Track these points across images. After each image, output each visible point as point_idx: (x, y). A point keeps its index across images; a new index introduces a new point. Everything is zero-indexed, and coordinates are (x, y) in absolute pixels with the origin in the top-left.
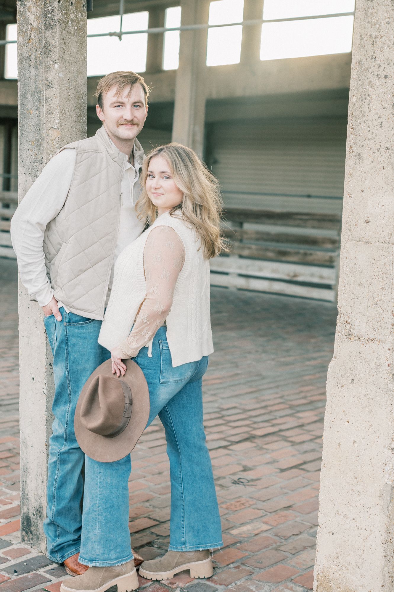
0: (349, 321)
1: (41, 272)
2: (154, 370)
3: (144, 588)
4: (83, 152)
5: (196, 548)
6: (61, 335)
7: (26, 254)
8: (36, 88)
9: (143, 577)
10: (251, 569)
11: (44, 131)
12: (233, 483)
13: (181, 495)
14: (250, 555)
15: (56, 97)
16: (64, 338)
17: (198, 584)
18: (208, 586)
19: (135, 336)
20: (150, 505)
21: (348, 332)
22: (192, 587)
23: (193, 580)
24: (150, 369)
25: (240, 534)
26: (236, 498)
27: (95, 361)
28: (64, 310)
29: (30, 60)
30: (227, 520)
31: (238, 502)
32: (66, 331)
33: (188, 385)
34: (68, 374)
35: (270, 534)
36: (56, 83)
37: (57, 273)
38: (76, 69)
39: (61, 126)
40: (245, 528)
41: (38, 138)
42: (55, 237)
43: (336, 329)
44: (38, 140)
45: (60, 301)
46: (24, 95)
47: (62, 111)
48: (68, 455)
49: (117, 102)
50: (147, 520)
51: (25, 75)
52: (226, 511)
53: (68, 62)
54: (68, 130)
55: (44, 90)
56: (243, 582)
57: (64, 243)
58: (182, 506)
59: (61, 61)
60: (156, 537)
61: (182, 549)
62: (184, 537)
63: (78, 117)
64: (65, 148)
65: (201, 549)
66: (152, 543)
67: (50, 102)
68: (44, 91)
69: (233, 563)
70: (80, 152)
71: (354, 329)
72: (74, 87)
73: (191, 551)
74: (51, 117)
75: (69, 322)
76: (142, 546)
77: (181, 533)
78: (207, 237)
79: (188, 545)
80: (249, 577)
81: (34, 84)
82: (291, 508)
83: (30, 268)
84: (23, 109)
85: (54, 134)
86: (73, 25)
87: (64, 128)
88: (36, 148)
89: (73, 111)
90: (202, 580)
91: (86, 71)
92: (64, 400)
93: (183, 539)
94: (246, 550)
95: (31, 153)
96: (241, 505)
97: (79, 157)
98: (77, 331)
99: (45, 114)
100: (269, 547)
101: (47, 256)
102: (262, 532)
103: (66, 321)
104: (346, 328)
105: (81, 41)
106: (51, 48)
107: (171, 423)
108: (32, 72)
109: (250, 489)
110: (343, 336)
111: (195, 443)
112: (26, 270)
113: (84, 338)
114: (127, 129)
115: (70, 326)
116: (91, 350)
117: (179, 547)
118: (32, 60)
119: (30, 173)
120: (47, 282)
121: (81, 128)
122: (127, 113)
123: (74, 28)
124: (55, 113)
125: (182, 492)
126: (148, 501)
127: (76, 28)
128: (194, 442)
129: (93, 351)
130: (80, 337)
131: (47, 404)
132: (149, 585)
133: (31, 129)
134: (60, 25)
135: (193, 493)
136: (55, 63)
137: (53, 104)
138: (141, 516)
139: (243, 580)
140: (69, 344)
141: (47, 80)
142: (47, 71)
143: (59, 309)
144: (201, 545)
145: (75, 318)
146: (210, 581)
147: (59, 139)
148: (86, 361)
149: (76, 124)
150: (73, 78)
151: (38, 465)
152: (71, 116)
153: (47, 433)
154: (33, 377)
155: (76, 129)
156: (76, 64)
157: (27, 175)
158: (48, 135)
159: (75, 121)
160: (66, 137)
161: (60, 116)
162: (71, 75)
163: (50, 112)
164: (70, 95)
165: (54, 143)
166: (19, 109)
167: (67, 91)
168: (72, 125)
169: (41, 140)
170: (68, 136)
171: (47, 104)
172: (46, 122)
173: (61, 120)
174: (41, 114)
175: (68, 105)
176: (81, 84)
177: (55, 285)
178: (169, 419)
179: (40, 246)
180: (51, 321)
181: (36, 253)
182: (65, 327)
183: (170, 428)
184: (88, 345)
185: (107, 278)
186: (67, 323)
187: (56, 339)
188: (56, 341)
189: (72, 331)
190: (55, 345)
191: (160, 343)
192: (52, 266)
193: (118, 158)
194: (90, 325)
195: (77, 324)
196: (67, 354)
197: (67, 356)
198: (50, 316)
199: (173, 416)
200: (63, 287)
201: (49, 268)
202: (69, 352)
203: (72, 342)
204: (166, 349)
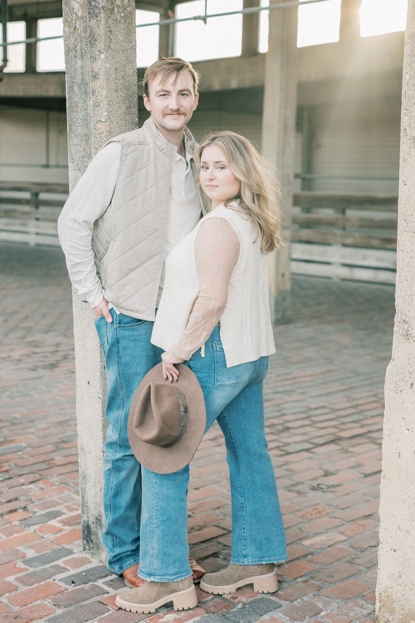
0: (407, 320)
1: (90, 272)
2: (208, 373)
3: (204, 603)
4: (128, 145)
5: (259, 561)
6: (112, 338)
7: (74, 254)
8: (83, 80)
9: (204, 591)
10: (320, 583)
11: (92, 125)
12: (312, 489)
13: (242, 505)
14: (320, 568)
15: (102, 89)
16: (115, 340)
17: (262, 599)
18: (272, 602)
19: (188, 337)
20: (221, 513)
21: (406, 332)
22: (254, 602)
23: (256, 595)
24: (204, 372)
25: (313, 545)
26: (313, 506)
28: (114, 312)
29: (76, 51)
30: (301, 529)
31: (314, 510)
32: (117, 334)
33: (247, 389)
34: (120, 378)
35: (346, 545)
36: (102, 74)
37: (106, 272)
38: (123, 58)
39: (109, 118)
40: (318, 539)
41: (86, 132)
42: (103, 235)
43: (394, 329)
44: (86, 134)
45: (110, 302)
46: (71, 87)
47: (109, 103)
48: (123, 462)
49: (162, 91)
50: (215, 528)
51: (71, 67)
52: (301, 520)
53: (115, 51)
54: (117, 122)
55: (90, 81)
56: (310, 598)
57: (112, 242)
58: (243, 517)
59: (107, 51)
60: (223, 547)
61: (244, 562)
62: (245, 550)
63: (128, 108)
64: (110, 142)
65: (264, 563)
66: (218, 554)
67: (97, 94)
68: (91, 83)
69: (301, 576)
70: (125, 146)
71: (412, 329)
72: (122, 77)
73: (253, 565)
74: (98, 110)
75: (119, 324)
76: (207, 557)
77: (243, 546)
79: (250, 558)
80: (317, 592)
81: (80, 76)
82: (371, 517)
83: (78, 268)
84: (71, 103)
85: (102, 127)
86: (119, 12)
87: (112, 120)
88: (84, 143)
89: (121, 102)
90: (267, 595)
91: (134, 60)
92: (117, 405)
93: (245, 552)
94: (317, 563)
95: (80, 148)
96: (317, 513)
97: (125, 150)
98: (127, 333)
100: (342, 560)
101: (97, 256)
102: (337, 543)
103: (116, 323)
104: (404, 328)
105: (128, 28)
106: (96, 38)
107: (229, 429)
108: (78, 64)
109: (329, 496)
110: (401, 337)
112: (75, 271)
113: (136, 340)
114: (173, 119)
115: (120, 328)
116: (143, 353)
117: (241, 560)
118: (78, 51)
119: (79, 169)
120: (98, 282)
121: (131, 120)
122: (172, 102)
123: (121, 15)
124: (102, 105)
125: (242, 502)
126: (218, 508)
127: (122, 14)
128: (254, 449)
129: (145, 354)
130: (131, 340)
132: (210, 599)
133: (79, 123)
134: (104, 12)
135: (254, 503)
136: (101, 53)
137: (99, 96)
138: (210, 524)
139: (310, 595)
140: (120, 347)
141: (92, 71)
142: (93, 61)
143: (110, 311)
144: (264, 559)
145: (126, 320)
146: (275, 596)
147: (107, 132)
148: (138, 365)
149: (126, 115)
150: (121, 68)
151: (96, 472)
152: (120, 108)
153: (103, 439)
154: (88, 381)
155: (126, 121)
156: (123, 52)
157: (77, 171)
158: (96, 128)
159: (125, 113)
160: (115, 130)
161: (108, 108)
162: (119, 65)
163: (96, 104)
164: (118, 86)
165: (102, 136)
166: (67, 102)
167: (114, 81)
168: (121, 117)
169: (89, 134)
170: (117, 129)
171: (94, 96)
172: (93, 115)
173: (109, 112)
174: (88, 107)
175: (116, 96)
176: (130, 73)
177: (105, 285)
178: (227, 425)
179: (88, 245)
180: (102, 323)
181: (85, 253)
182: (115, 329)
183: (229, 435)
184: (139, 348)
185: (158, 277)
186: (117, 325)
187: (107, 341)
188: (107, 343)
189: (123, 333)
190: (106, 348)
191: (213, 344)
192: (102, 265)
193: (166, 150)
194: (141, 326)
195: (128, 326)
196: (118, 358)
197: (118, 360)
198: (100, 318)
199: (232, 421)
200: (112, 287)
201: (99, 266)
202: (120, 355)
203: (123, 345)
204: (220, 350)
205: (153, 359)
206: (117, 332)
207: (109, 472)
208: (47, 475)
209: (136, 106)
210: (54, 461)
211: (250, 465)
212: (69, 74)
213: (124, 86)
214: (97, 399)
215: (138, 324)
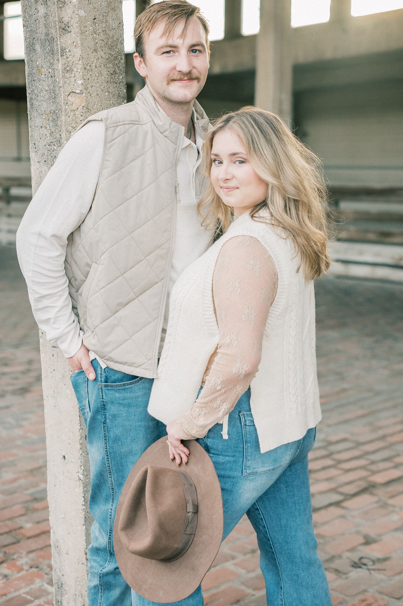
1: (62, 308)
2: (233, 456)
4: (115, 125)
6: (95, 401)
7: (40, 283)
8: (47, 34)
11: (61, 99)
12: (353, 566)
15: (76, 46)
16: (99, 405)
19: (202, 407)
24: (228, 456)
26: (360, 593)
28: (98, 364)
32: (102, 396)
34: (108, 458)
36: (75, 25)
37: (86, 308)
38: (105, 4)
39: (86, 89)
41: (53, 108)
42: (81, 254)
44: (54, 111)
45: (93, 351)
46: (32, 46)
47: (86, 66)
49: (166, 46)
51: (30, 16)
54: (97, 95)
55: (58, 36)
57: (94, 264)
63: (112, 74)
64: (89, 121)
67: (68, 54)
68: (58, 38)
70: (111, 126)
72: (103, 31)
74: (70, 77)
75: (106, 382)
78: (310, 248)
81: (44, 29)
83: (46, 302)
84: (32, 68)
85: (76, 101)
87: (91, 92)
88: (51, 124)
89: (103, 66)
91: (120, 7)
92: (104, 495)
95: (45, 131)
97: (110, 132)
98: (117, 395)
99: (60, 73)
101: (73, 283)
103: (101, 381)
107: (264, 527)
108: (40, 11)
109: (377, 576)
112: (40, 305)
113: (129, 405)
114: (182, 86)
115: (107, 388)
116: (140, 423)
119: (45, 161)
120: (74, 321)
121: (116, 91)
122: (181, 62)
124: (75, 70)
129: (143, 424)
130: (123, 405)
131: (85, 495)
133: (43, 97)
137: (71, 57)
140: (107, 414)
141: (61, 21)
142: (61, 7)
143: (91, 362)
145: (115, 375)
147: (84, 108)
148: (133, 440)
149: (109, 85)
150: (101, 18)
151: (76, 581)
152: (101, 74)
153: (86, 536)
154: (64, 455)
155: (109, 92)
157: (42, 164)
158: (67, 103)
159: (108, 82)
160: (94, 105)
161: (84, 73)
162: (98, 13)
163: (68, 69)
164: (97, 43)
165: (76, 114)
166: (26, 67)
167: (92, 36)
168: (102, 87)
169: (57, 111)
170: (97, 103)
171: (64, 57)
172: (63, 85)
173: (85, 80)
174: (56, 72)
175: (94, 58)
176: (114, 26)
177: (85, 326)
178: (261, 521)
179: (59, 269)
180: (81, 379)
181: (55, 280)
182: (100, 390)
184: (135, 415)
185: (160, 314)
186: (103, 384)
187: (88, 406)
188: (89, 408)
189: (111, 395)
190: (88, 415)
191: (241, 416)
192: (79, 297)
193: (170, 132)
194: (137, 385)
195: (118, 385)
196: (105, 430)
197: (105, 433)
198: (78, 372)
199: (268, 516)
200: (94, 329)
201: (75, 298)
202: (107, 426)
203: (111, 412)
204: (250, 424)
205: (155, 430)
206: (102, 393)
207: (95, 589)
208: (14, 554)
209: (123, 72)
210: (23, 531)
211: (296, 578)
212: (28, 26)
213: (105, 43)
214: (77, 481)
215: (132, 382)
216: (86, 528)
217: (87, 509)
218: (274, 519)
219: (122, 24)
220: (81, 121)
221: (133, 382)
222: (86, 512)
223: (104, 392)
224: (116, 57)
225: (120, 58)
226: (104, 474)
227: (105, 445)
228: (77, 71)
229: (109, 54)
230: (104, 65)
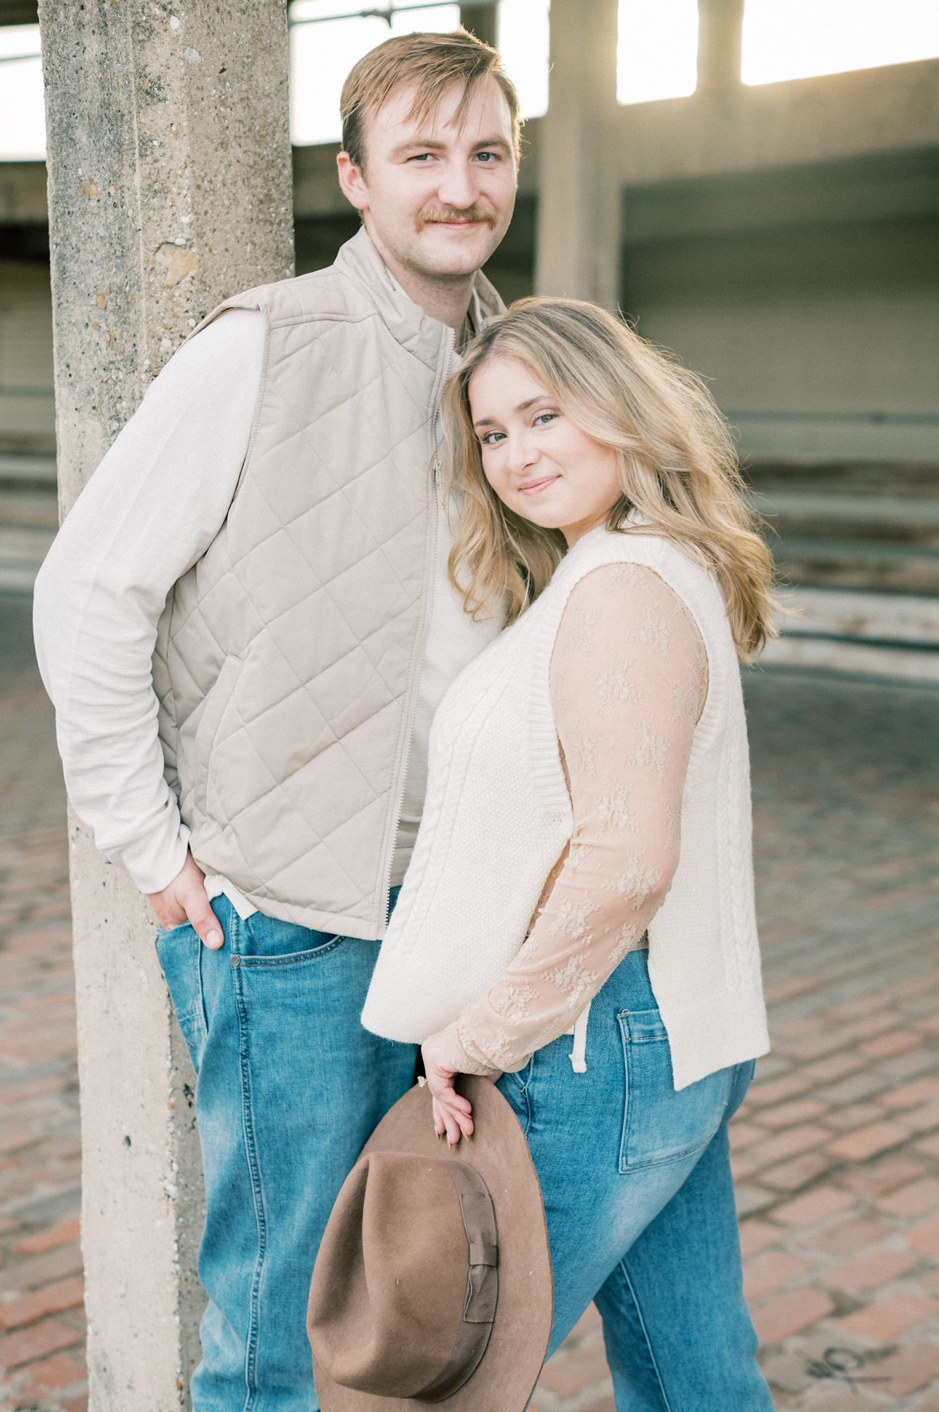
1: (143, 769)
2: (598, 1124)
4: (290, 321)
6: (222, 1001)
8: (106, 105)
11: (139, 257)
15: (176, 134)
16: (232, 1012)
24: (583, 1124)
27: (351, 1091)
28: (229, 908)
29: (82, 8)
32: (241, 988)
34: (252, 1145)
36: (176, 84)
38: (246, 36)
39: (200, 236)
41: (118, 280)
42: (195, 634)
44: (120, 288)
45: (217, 874)
46: (66, 131)
47: (200, 182)
49: (419, 144)
51: (64, 60)
53: (218, 10)
54: (227, 250)
55: (134, 109)
57: (230, 660)
59: (190, 6)
63: (261, 202)
64: (224, 311)
67: (158, 153)
68: (134, 113)
70: (279, 324)
72: (242, 100)
75: (250, 952)
81: (98, 90)
83: (100, 755)
84: (65, 183)
85: (175, 265)
87: (211, 242)
88: (112, 317)
89: (240, 183)
92: (239, 1239)
95: (95, 334)
98: (279, 985)
101: (170, 706)
103: (238, 949)
107: (633, 1306)
108: (89, 49)
111: (726, 1374)
112: (88, 761)
113: (309, 1010)
114: (452, 238)
115: (253, 969)
116: (335, 1054)
118: (88, 6)
119: (94, 408)
120: (167, 804)
121: (271, 243)
124: (174, 190)
128: (721, 1375)
129: (343, 1054)
130: (294, 1009)
131: (180, 1237)
133: (92, 252)
136: (171, 12)
137: (167, 157)
140: (253, 1034)
141: (141, 75)
142: (143, 41)
143: (211, 903)
145: (272, 937)
147: (195, 282)
149: (255, 227)
150: (238, 68)
152: (235, 200)
153: (181, 1342)
154: (126, 1134)
155: (254, 244)
156: (245, 17)
158: (153, 269)
159: (252, 219)
160: (219, 275)
161: (196, 199)
162: (231, 56)
163: (156, 187)
164: (227, 128)
165: (174, 296)
166: (50, 181)
167: (217, 111)
168: (238, 233)
169: (128, 288)
170: (225, 270)
171: (147, 159)
172: (144, 225)
173: (199, 214)
174: (126, 195)
175: (221, 162)
176: (267, 88)
179: (139, 672)
180: (183, 946)
181: (128, 700)
182: (235, 973)
183: (630, 1325)
184: (322, 1034)
185: (394, 781)
186: (242, 957)
187: (202, 1013)
188: (204, 1019)
189: (261, 985)
190: (200, 1035)
191: (620, 1021)
192: (185, 742)
193: (420, 340)
194: (328, 960)
195: (282, 959)
196: (246, 1074)
197: (246, 1080)
198: (177, 930)
199: (642, 1278)
200: (230, 820)
201: (174, 745)
202: (252, 1064)
203: (262, 1029)
204: (642, 1041)
206: (241, 982)
209: (288, 198)
212: (56, 84)
213: (247, 129)
214: (159, 1200)
215: (316, 952)
216: (180, 1322)
217: (184, 1271)
218: (657, 1284)
219: (286, 85)
220: (187, 312)
221: (320, 951)
222: (183, 1279)
223: (244, 979)
224: (273, 161)
225: (280, 165)
226: (242, 1186)
227: (247, 1111)
228: (179, 194)
229: (255, 154)
230: (243, 180)
